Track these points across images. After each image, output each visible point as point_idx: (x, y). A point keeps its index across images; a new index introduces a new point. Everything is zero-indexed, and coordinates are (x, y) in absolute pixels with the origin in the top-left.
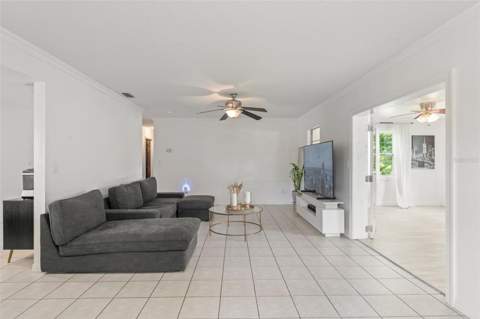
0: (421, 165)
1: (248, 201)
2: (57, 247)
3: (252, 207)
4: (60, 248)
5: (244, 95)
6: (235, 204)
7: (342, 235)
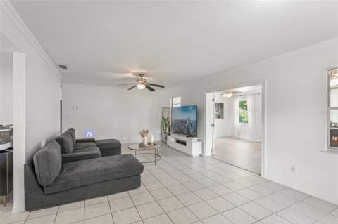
0: (219, 117)
1: (152, 141)
2: (42, 188)
3: (154, 144)
4: (45, 188)
5: (148, 75)
6: (146, 143)
7: (200, 155)
